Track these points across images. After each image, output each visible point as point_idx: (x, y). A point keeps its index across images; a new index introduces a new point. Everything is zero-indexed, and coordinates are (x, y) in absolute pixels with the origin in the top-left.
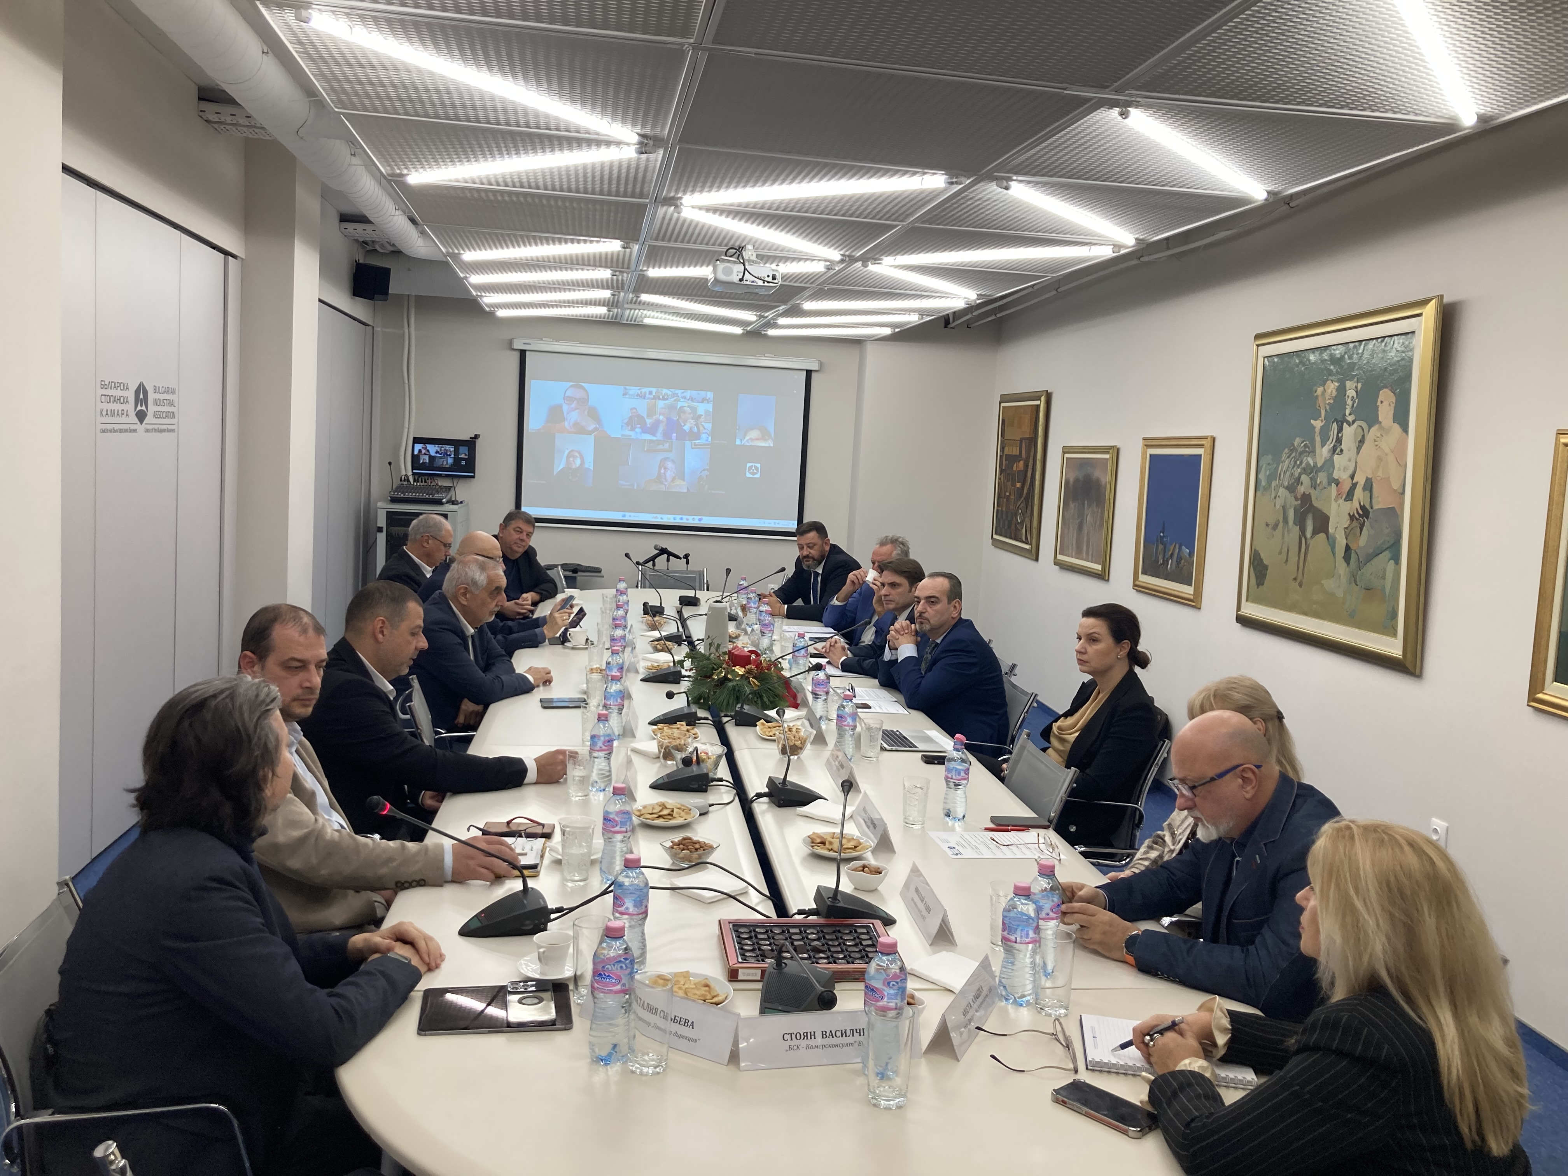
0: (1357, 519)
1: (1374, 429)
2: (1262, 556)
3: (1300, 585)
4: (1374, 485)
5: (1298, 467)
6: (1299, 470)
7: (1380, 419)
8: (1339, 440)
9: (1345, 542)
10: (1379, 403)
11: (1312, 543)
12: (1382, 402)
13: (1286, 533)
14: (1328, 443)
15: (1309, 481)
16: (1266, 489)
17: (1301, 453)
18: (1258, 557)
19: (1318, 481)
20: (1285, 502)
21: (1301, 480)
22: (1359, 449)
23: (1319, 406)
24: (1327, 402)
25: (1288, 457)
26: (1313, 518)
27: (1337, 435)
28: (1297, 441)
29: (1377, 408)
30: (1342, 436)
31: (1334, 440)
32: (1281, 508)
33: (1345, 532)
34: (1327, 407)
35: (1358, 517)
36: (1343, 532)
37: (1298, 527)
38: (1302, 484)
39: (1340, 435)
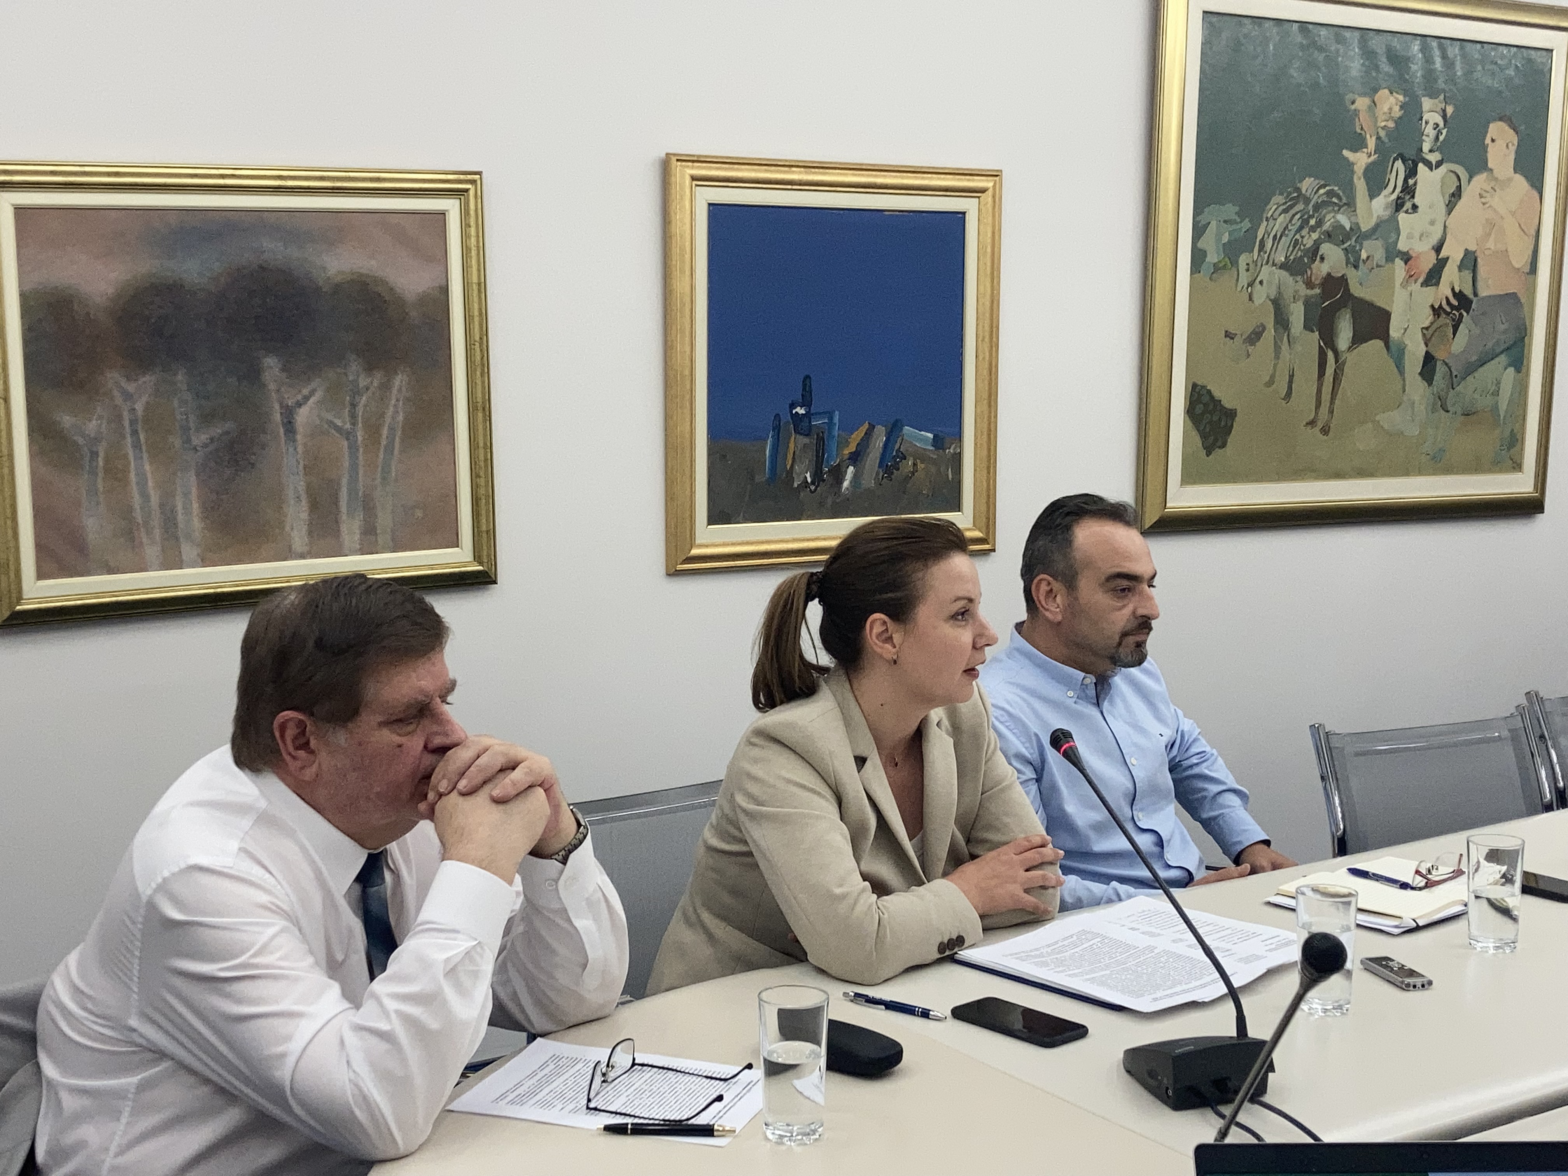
0: (1448, 314)
1: (1480, 179)
2: (1217, 394)
3: (1325, 431)
4: (1479, 260)
5: (1313, 229)
6: (1315, 236)
7: (1490, 165)
8: (1409, 190)
9: (1423, 349)
10: (1488, 141)
12: (1493, 141)
13: (1285, 346)
14: (1385, 192)
15: (1342, 254)
16: (1217, 268)
18: (1206, 399)
19: (1364, 255)
21: (1320, 253)
22: (1450, 207)
23: (1362, 129)
24: (1383, 124)
25: (1285, 211)
26: (1353, 316)
27: (1406, 180)
28: (1307, 185)
29: (1485, 148)
30: (1415, 184)
31: (1398, 189)
32: (1270, 303)
33: (1424, 335)
34: (1382, 134)
35: (1449, 310)
36: (1420, 334)
37: (1317, 333)
38: (1322, 259)
39: (1411, 181)
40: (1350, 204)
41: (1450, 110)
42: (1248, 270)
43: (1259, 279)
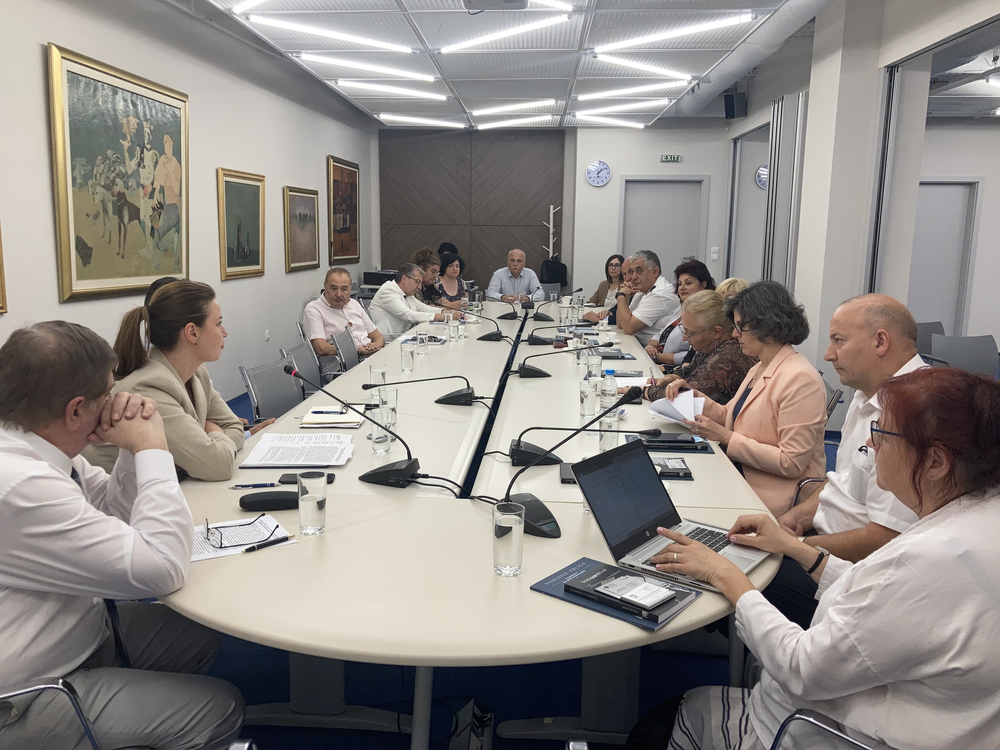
0: (157, 210)
1: (163, 156)
3: (123, 257)
4: (165, 190)
5: (113, 172)
6: (113, 175)
7: (166, 152)
8: (142, 159)
9: (150, 224)
10: (164, 142)
12: (166, 142)
13: (107, 221)
14: (135, 159)
15: (122, 183)
16: (81, 185)
17: (113, 163)
19: (130, 185)
20: (103, 197)
21: (116, 182)
22: (155, 167)
23: (125, 132)
24: (132, 130)
25: (103, 163)
26: (129, 210)
28: (109, 153)
29: (164, 145)
30: (144, 157)
31: (139, 158)
32: (101, 202)
33: (150, 219)
34: (132, 135)
35: (157, 209)
36: (149, 218)
37: (117, 216)
38: (117, 185)
39: (142, 156)
40: (124, 163)
41: (152, 128)
42: (92, 187)
43: (96, 191)
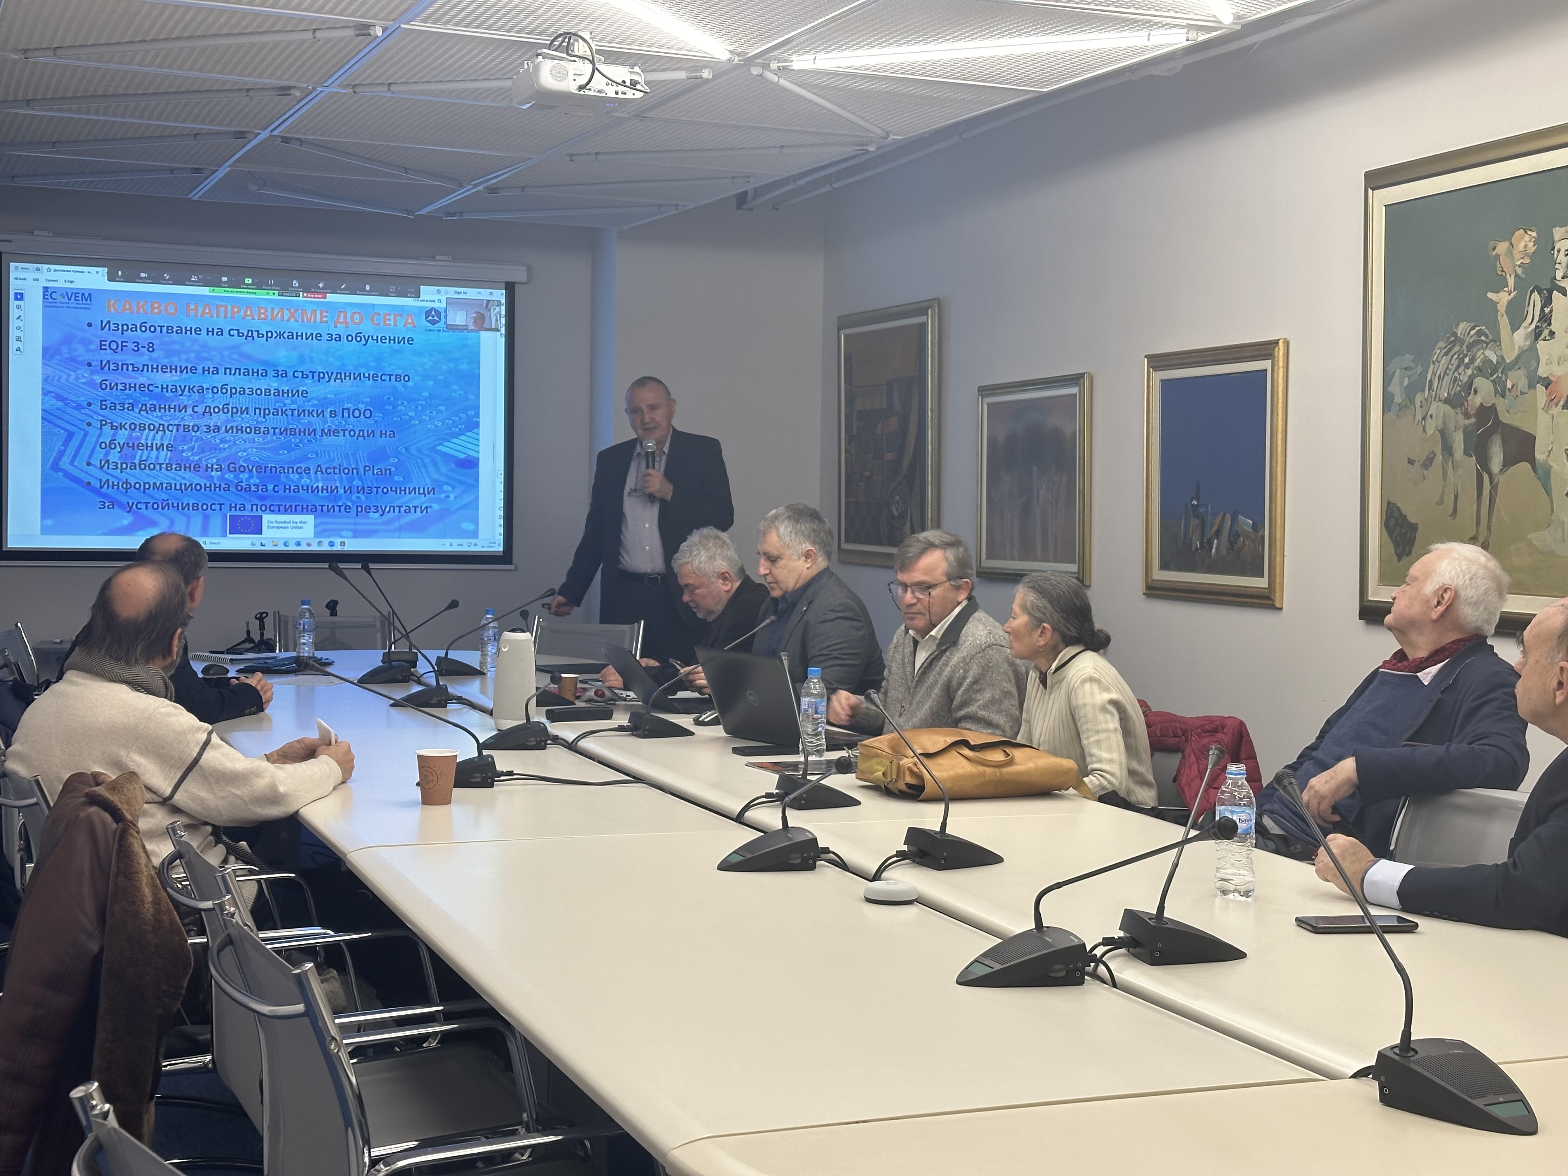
2: (1404, 510)
3: (1485, 546)
5: (1467, 366)
6: (1469, 372)
8: (1546, 319)
11: (1502, 480)
13: (1450, 470)
14: (1525, 324)
15: (1491, 385)
16: (1402, 407)
17: (1470, 347)
18: (1396, 514)
19: (1509, 385)
20: (1444, 423)
21: (1474, 387)
23: (1503, 271)
24: (1518, 263)
26: (1502, 442)
27: (1542, 310)
28: (1462, 328)
30: (1551, 311)
31: (1537, 319)
32: (1438, 433)
34: (1519, 271)
36: (1564, 456)
37: (1474, 457)
38: (1476, 392)
39: (1547, 310)
40: (1496, 340)
42: (1421, 407)
43: (1429, 414)
